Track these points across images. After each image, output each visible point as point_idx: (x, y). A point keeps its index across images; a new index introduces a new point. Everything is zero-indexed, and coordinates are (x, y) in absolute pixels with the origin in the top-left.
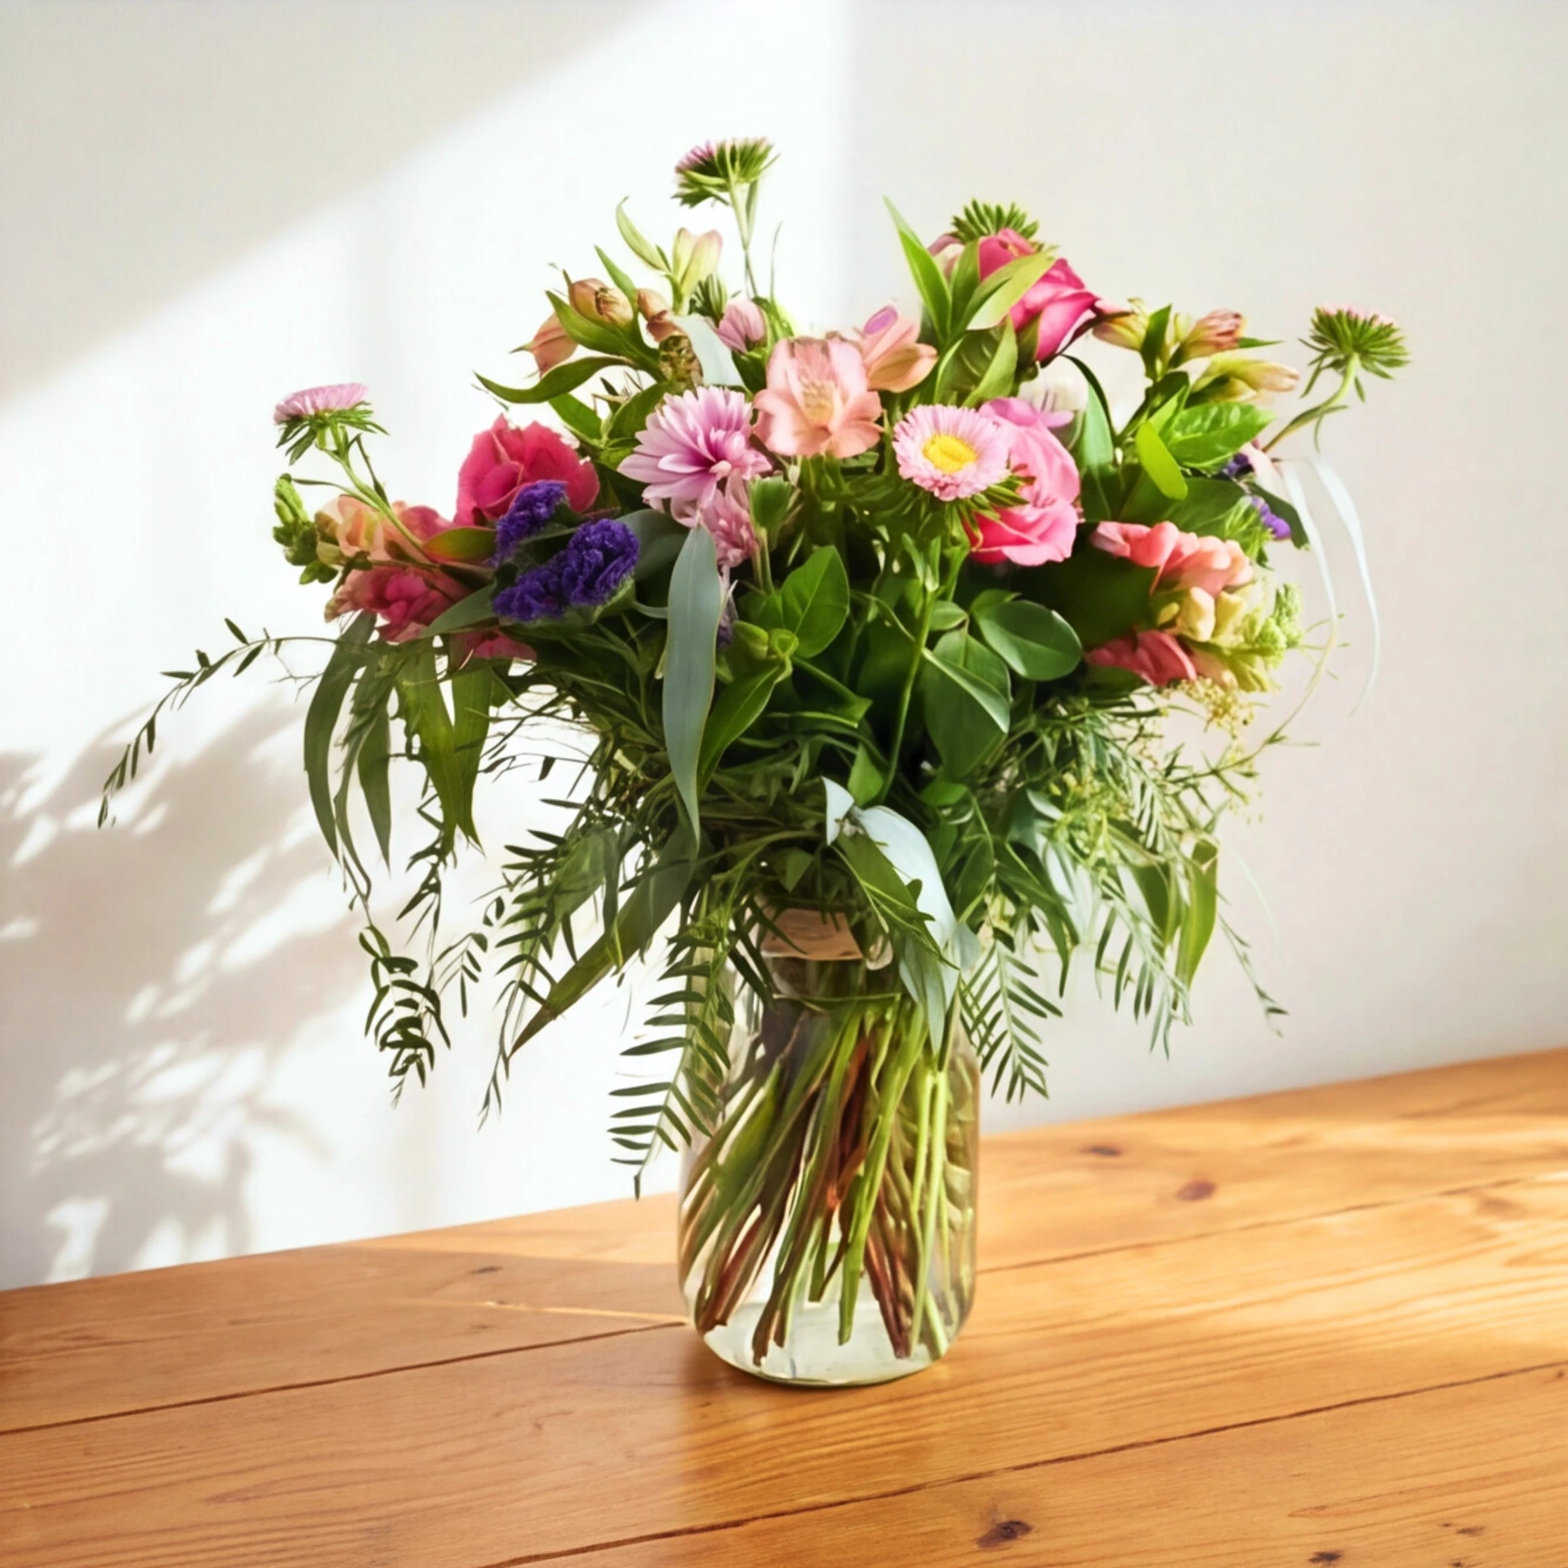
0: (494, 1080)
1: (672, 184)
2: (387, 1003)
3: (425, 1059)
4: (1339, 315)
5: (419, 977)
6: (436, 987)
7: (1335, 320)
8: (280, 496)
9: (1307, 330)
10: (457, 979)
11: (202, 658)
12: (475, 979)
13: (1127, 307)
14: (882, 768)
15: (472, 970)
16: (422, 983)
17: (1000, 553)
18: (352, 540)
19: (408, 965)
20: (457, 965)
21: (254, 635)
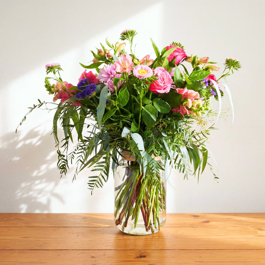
0: (75, 175)
1: (119, 36)
2: (60, 162)
3: (65, 171)
4: (230, 59)
5: (65, 158)
6: (68, 160)
7: (229, 60)
8: (46, 80)
9: (225, 62)
10: (71, 158)
11: (34, 105)
12: (73, 159)
13: (191, 56)
14: (137, 127)
15: (73, 157)
16: (66, 159)
17: (156, 91)
18: (56, 87)
19: (64, 156)
20: (71, 156)
21: (42, 102)
